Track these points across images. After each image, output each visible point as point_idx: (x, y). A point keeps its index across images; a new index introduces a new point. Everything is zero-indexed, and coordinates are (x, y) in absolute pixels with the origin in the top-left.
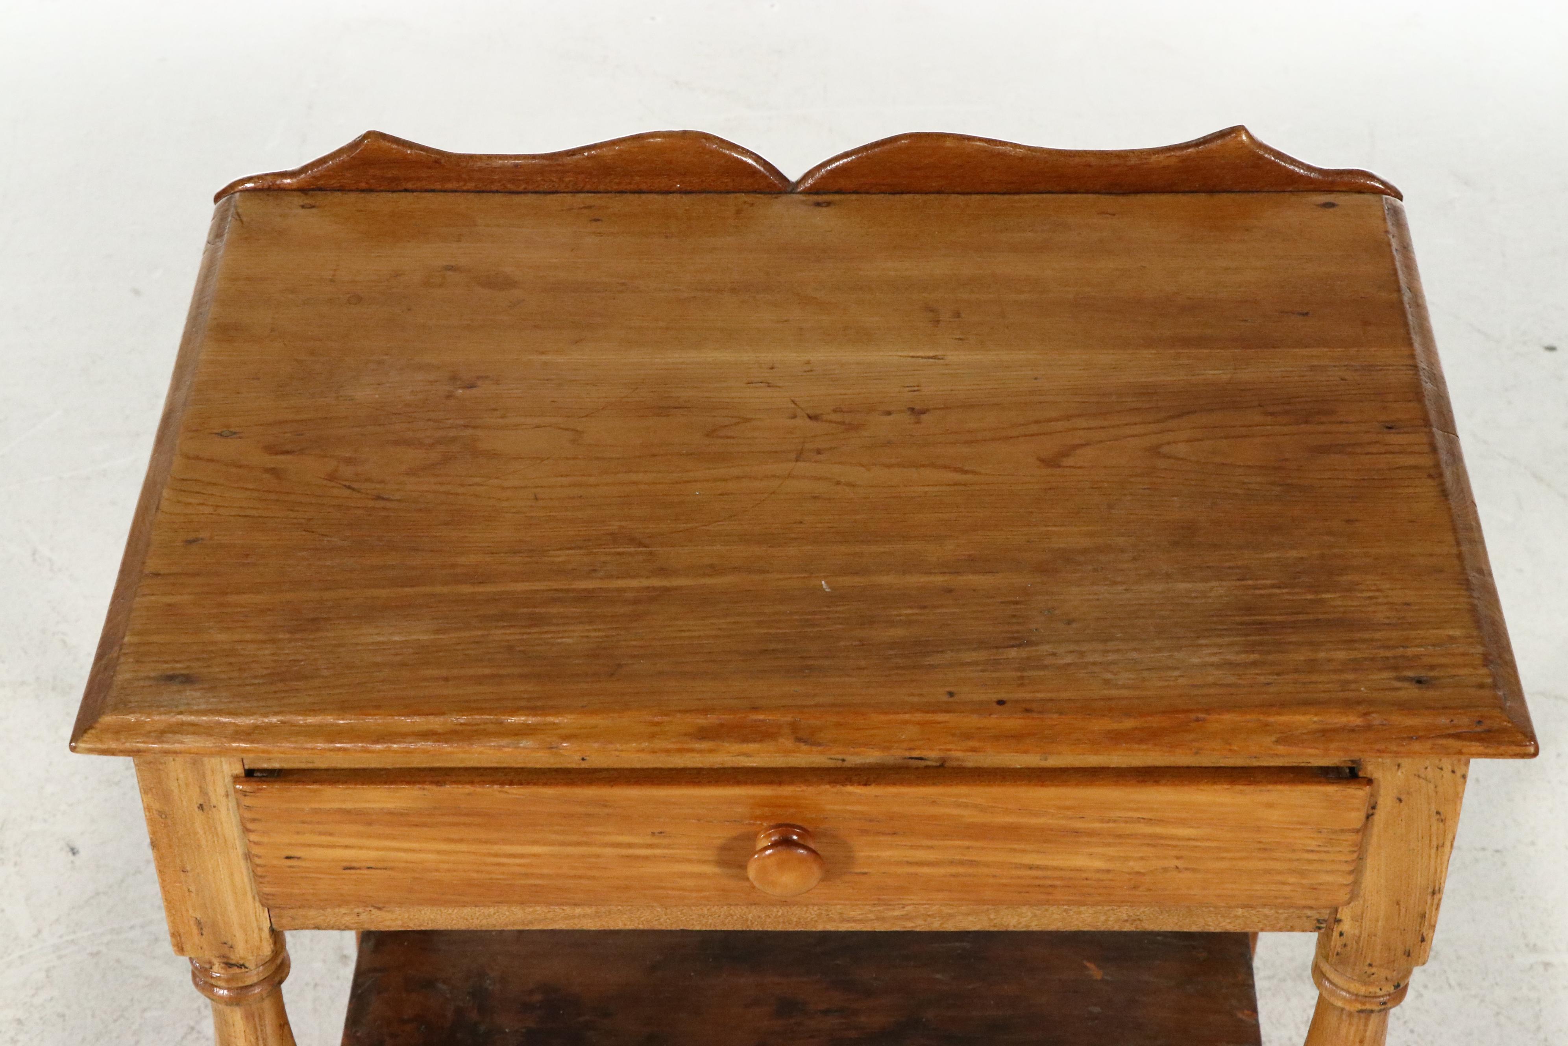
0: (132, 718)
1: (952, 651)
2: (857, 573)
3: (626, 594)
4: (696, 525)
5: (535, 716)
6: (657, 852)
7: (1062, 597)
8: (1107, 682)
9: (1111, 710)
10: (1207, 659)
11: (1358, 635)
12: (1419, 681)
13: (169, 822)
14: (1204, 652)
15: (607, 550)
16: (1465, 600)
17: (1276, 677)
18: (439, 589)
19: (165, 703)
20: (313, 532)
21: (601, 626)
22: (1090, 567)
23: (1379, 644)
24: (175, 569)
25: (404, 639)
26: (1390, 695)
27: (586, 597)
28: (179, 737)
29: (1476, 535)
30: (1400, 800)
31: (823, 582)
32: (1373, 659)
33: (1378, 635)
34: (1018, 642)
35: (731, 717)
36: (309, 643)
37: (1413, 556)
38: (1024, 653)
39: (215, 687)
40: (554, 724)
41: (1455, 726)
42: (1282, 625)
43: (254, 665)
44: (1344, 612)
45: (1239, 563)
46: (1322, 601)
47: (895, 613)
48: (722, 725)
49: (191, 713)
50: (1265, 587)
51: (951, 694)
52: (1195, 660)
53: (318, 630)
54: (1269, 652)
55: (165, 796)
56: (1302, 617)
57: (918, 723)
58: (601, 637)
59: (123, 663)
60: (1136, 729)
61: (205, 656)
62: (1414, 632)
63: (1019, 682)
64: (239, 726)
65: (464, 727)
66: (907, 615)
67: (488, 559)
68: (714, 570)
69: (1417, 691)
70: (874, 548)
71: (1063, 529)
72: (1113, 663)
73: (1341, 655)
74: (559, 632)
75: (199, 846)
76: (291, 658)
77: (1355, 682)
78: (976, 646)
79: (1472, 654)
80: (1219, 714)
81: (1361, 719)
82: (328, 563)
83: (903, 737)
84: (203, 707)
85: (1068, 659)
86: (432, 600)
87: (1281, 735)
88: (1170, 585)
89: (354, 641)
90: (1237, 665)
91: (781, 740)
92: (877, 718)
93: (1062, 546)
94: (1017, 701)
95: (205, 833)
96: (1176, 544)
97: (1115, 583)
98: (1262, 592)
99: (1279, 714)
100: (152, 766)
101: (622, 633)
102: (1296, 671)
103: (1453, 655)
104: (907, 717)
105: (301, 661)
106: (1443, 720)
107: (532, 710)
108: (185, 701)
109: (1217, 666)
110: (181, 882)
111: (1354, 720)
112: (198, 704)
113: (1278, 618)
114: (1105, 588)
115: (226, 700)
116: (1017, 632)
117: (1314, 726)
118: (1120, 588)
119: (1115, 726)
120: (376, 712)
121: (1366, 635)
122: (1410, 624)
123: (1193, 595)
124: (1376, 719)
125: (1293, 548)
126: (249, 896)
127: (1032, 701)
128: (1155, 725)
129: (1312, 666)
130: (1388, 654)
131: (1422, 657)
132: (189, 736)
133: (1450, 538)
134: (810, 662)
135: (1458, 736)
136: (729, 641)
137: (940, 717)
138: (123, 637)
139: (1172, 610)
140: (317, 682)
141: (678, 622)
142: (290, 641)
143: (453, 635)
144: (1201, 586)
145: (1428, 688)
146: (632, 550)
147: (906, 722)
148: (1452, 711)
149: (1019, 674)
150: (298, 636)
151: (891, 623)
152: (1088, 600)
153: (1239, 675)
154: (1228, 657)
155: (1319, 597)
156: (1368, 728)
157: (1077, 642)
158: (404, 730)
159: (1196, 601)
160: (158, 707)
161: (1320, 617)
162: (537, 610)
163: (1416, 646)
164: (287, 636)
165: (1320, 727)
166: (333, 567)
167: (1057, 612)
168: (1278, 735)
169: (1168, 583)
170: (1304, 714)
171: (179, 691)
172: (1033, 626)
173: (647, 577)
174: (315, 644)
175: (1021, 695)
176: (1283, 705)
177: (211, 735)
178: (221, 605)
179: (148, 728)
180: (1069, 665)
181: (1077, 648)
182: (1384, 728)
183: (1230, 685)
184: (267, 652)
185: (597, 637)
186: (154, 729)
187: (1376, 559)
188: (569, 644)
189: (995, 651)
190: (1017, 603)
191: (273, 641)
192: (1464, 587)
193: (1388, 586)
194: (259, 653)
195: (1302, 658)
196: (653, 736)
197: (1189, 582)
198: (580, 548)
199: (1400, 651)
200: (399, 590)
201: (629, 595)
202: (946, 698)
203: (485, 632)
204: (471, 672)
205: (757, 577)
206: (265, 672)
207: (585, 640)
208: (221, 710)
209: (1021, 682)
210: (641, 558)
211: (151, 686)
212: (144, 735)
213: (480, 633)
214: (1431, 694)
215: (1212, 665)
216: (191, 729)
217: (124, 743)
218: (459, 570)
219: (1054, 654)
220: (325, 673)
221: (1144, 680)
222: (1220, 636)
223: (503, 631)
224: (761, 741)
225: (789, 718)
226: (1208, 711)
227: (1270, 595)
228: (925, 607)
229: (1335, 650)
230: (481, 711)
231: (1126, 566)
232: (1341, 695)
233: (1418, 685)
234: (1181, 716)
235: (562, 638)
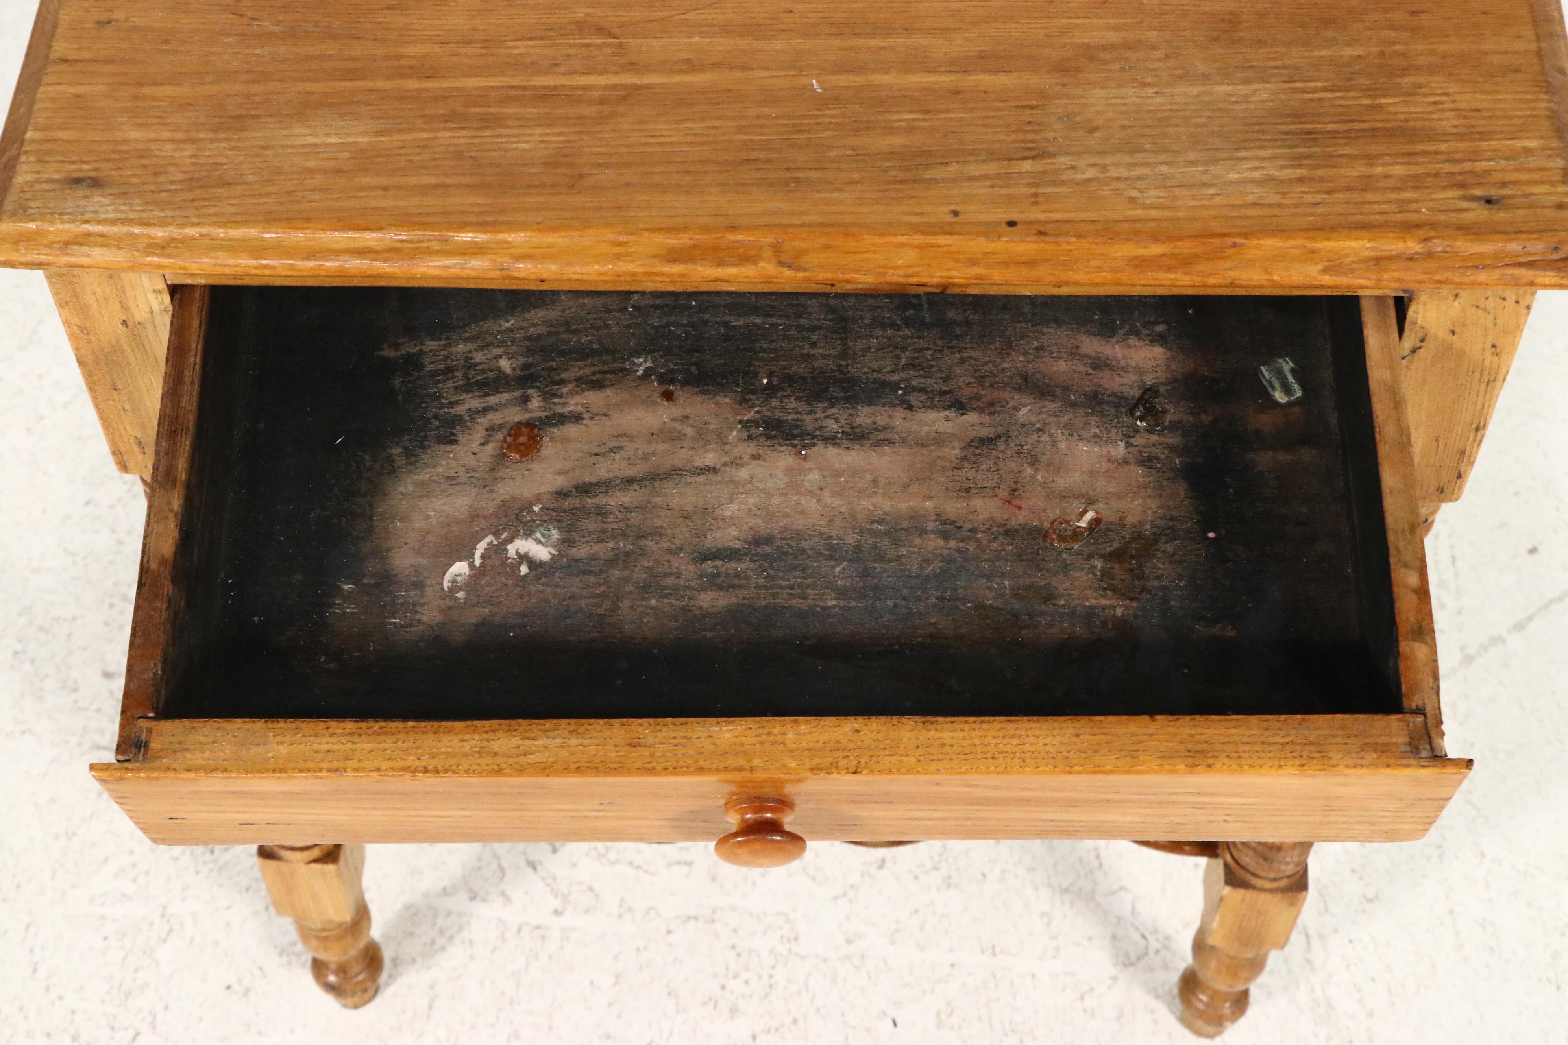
0: (32, 226)
1: (958, 162)
2: (852, 71)
3: (591, 93)
4: (673, 13)
5: (485, 232)
7: (1083, 101)
8: (1132, 200)
9: (1137, 233)
10: (1247, 175)
11: (1420, 147)
12: (1489, 201)
13: (92, 338)
14: (1245, 166)
15: (572, 41)
16: (1544, 105)
17: (1325, 196)
18: (381, 84)
19: (70, 210)
20: (241, 15)
21: (564, 130)
22: (1117, 66)
23: (1444, 157)
24: (86, 55)
25: (341, 141)
26: (1454, 217)
27: (547, 95)
28: (85, 249)
29: (1559, 29)
30: (1453, 333)
31: (814, 81)
32: (1437, 175)
33: (1443, 147)
34: (1032, 153)
35: (706, 236)
36: (234, 144)
37: (1486, 53)
38: (1038, 166)
39: (126, 193)
40: (506, 242)
41: (1529, 254)
42: (1333, 134)
43: (171, 169)
44: (1407, 120)
45: (1287, 62)
46: (1380, 106)
47: (894, 117)
48: (694, 246)
49: (99, 222)
50: (1315, 90)
51: (955, 213)
52: (1233, 176)
53: (242, 129)
54: (1318, 167)
55: (83, 310)
56: (1357, 126)
57: (919, 247)
58: (563, 142)
59: (24, 162)
60: (1164, 255)
61: (116, 156)
62: (1485, 143)
63: (1033, 200)
64: (152, 238)
65: (405, 245)
66: (907, 120)
67: (438, 50)
68: (690, 66)
69: (1485, 212)
70: (873, 43)
71: (1087, 21)
72: (1140, 178)
73: (1400, 170)
74: (513, 136)
75: (129, 364)
76: (211, 161)
77: (1416, 201)
78: (984, 158)
79: (1551, 169)
80: (1259, 239)
81: (1421, 245)
82: (258, 51)
83: (900, 262)
84: (111, 216)
85: (1090, 174)
86: (373, 96)
87: (1329, 263)
88: (1207, 87)
89: (283, 142)
90: (1281, 182)
91: (762, 264)
92: (869, 239)
93: (1085, 41)
94: (1031, 223)
95: (133, 351)
96: (1215, 39)
97: (1145, 85)
98: (1311, 96)
99: (1328, 239)
100: (64, 278)
101: (585, 137)
102: (1348, 189)
103: (1529, 170)
104: (904, 239)
105: (224, 164)
106: (1514, 247)
107: (481, 226)
108: (92, 209)
109: (1260, 183)
110: (113, 401)
111: (1413, 246)
112: (107, 212)
113: (1331, 127)
114: (1134, 90)
115: (139, 208)
116: (1032, 141)
117: (1367, 253)
118: (1151, 91)
119: (1142, 252)
120: (306, 225)
121: (1431, 147)
122: (1480, 133)
123: (1233, 99)
124: (1438, 246)
125: (1348, 45)
127: (1047, 222)
128: (1185, 251)
129: (1366, 184)
130: (1457, 168)
131: (1493, 173)
132: (97, 249)
133: (1528, 32)
134: (797, 175)
135: (1531, 265)
136: (706, 148)
137: (943, 240)
138: (25, 133)
139: (1209, 117)
140: (239, 190)
141: (648, 126)
142: (212, 141)
143: (395, 137)
144: (1242, 89)
145: (1499, 209)
146: (599, 41)
147: (903, 245)
148: (1525, 236)
149: (1033, 190)
150: (221, 136)
151: (890, 130)
152: (1115, 105)
153: (1284, 193)
154: (1271, 172)
155: (1376, 102)
156: (1430, 255)
157: (1100, 153)
158: (336, 246)
159: (1236, 107)
160: (61, 214)
161: (1379, 125)
162: (491, 110)
163: (1489, 160)
164: (211, 135)
165: (1372, 254)
166: (263, 56)
167: (1078, 118)
168: (1326, 264)
169: (1204, 85)
170: (1357, 239)
171: (86, 197)
172: (1050, 135)
173: (616, 73)
174: (240, 145)
175: (1036, 214)
176: (1331, 229)
177: (120, 248)
178: (136, 97)
179: (51, 238)
180: (1089, 180)
181: (1099, 161)
182: (1447, 255)
183: (1270, 205)
184: (186, 153)
185: (557, 142)
186: (58, 239)
187: (1444, 57)
188: (524, 150)
189: (1006, 163)
190: (1032, 108)
191: (193, 141)
192: (1544, 90)
193: (1456, 89)
194: (176, 155)
195: (1356, 174)
196: (618, 257)
197: (1228, 84)
198: (542, 38)
199: (1468, 166)
200: (338, 84)
201: (596, 94)
202: (950, 218)
203: (431, 135)
204: (413, 181)
205: (737, 74)
206: (181, 177)
207: (543, 145)
208: (132, 219)
209: (1035, 200)
210: (609, 51)
211: (54, 190)
212: (46, 246)
213: (424, 135)
214: (1502, 215)
215: (1252, 181)
216: (99, 240)
217: (24, 255)
218: (403, 62)
219: (1073, 168)
220: (251, 178)
221: (1175, 198)
222: (1261, 147)
223: (449, 134)
224: (737, 265)
225: (770, 239)
226: (1245, 235)
227: (1320, 100)
228: (929, 112)
229: (1393, 164)
230: (423, 226)
231: (1157, 65)
232: (1400, 217)
233: (1488, 206)
234: (1217, 241)
235: (518, 142)
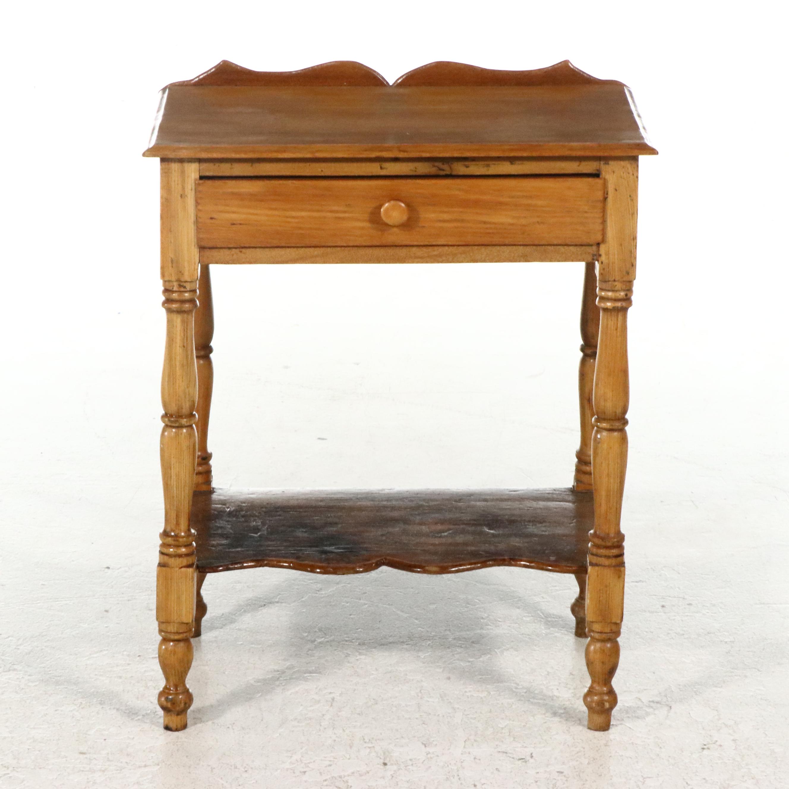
6: (347, 215)
13: (169, 204)
30: (616, 190)
55: (169, 190)
60: (519, 148)
75: (178, 217)
91: (394, 151)
95: (181, 211)
110: (168, 238)
119: (511, 147)
126: (193, 244)
224: (387, 151)
225: (396, 145)
